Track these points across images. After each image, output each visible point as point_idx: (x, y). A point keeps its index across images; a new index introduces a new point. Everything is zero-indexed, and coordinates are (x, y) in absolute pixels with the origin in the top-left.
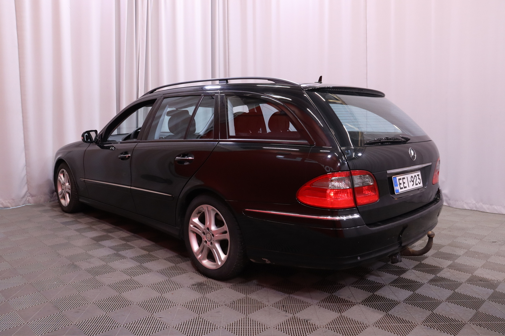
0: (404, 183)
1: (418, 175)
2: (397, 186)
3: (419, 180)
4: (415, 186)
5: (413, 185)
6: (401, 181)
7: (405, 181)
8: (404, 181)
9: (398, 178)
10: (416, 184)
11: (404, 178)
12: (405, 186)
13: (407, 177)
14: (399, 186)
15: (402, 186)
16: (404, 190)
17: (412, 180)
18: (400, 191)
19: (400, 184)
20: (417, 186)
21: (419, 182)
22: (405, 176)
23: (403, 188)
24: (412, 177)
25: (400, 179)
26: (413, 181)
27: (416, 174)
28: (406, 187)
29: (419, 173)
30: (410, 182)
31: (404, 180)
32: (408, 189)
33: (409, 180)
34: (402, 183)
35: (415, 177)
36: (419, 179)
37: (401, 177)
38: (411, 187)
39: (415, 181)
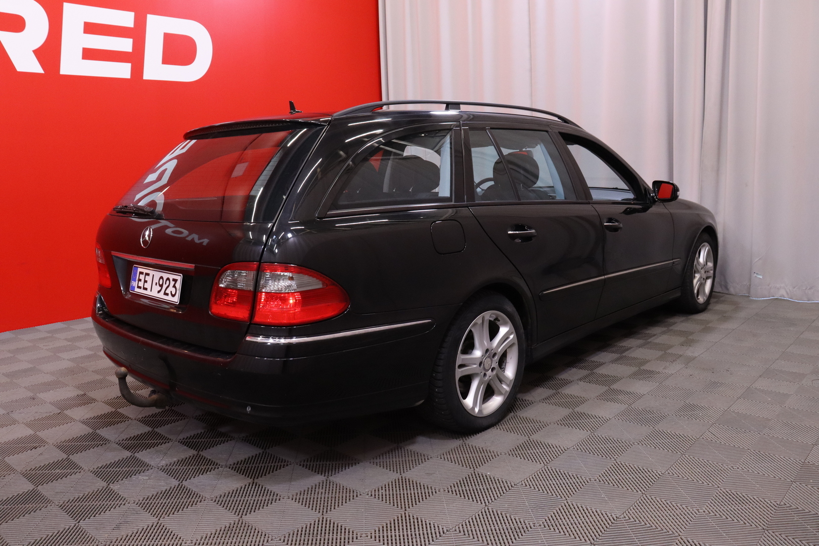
0: (145, 281)
1: (175, 281)
2: (135, 281)
3: (174, 289)
4: (161, 296)
5: (159, 292)
6: (142, 277)
7: (149, 279)
8: (147, 278)
9: (140, 270)
10: (166, 294)
11: (147, 274)
12: (145, 287)
13: (153, 275)
14: (137, 282)
15: (141, 284)
16: (142, 291)
17: (161, 283)
18: (137, 290)
19: (140, 280)
20: (165, 297)
21: (173, 293)
22: (151, 272)
23: (142, 288)
24: (161, 278)
25: (141, 273)
26: (161, 286)
27: (171, 277)
28: (146, 289)
29: (179, 278)
30: (156, 284)
31: (146, 276)
32: (148, 292)
33: (156, 280)
34: (143, 281)
35: (168, 282)
36: (174, 286)
37: (145, 271)
38: (154, 292)
39: (165, 286)
